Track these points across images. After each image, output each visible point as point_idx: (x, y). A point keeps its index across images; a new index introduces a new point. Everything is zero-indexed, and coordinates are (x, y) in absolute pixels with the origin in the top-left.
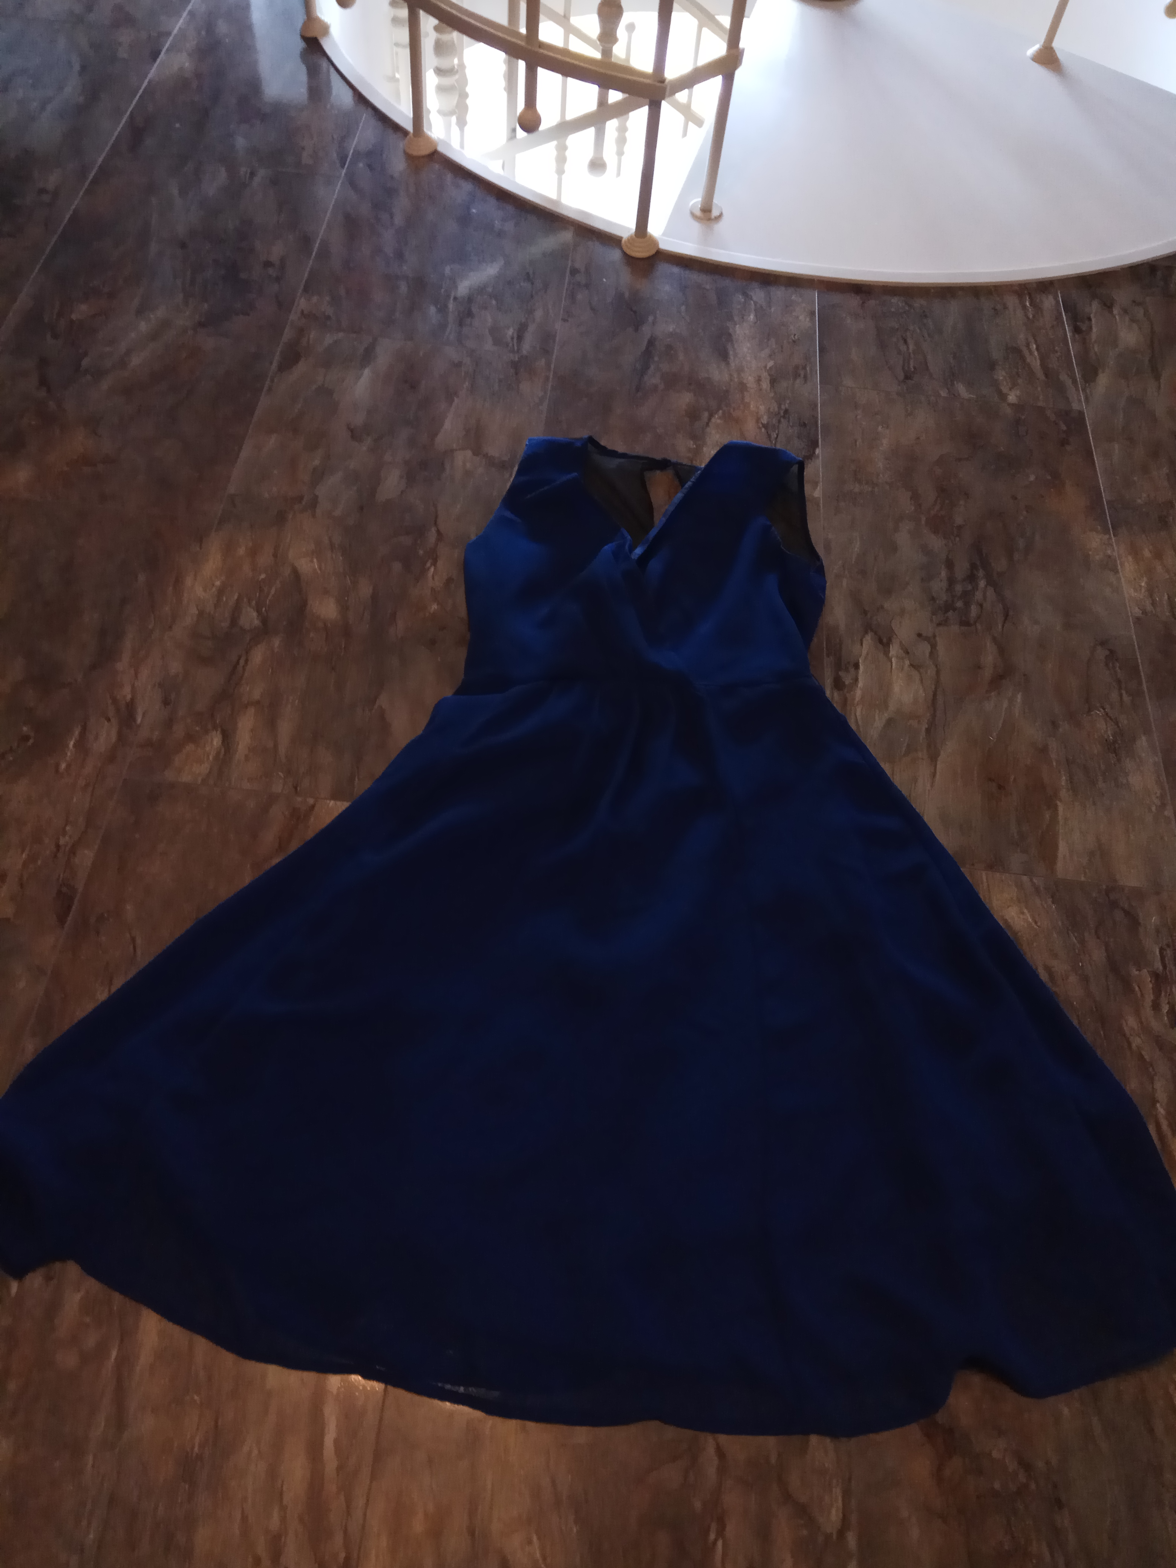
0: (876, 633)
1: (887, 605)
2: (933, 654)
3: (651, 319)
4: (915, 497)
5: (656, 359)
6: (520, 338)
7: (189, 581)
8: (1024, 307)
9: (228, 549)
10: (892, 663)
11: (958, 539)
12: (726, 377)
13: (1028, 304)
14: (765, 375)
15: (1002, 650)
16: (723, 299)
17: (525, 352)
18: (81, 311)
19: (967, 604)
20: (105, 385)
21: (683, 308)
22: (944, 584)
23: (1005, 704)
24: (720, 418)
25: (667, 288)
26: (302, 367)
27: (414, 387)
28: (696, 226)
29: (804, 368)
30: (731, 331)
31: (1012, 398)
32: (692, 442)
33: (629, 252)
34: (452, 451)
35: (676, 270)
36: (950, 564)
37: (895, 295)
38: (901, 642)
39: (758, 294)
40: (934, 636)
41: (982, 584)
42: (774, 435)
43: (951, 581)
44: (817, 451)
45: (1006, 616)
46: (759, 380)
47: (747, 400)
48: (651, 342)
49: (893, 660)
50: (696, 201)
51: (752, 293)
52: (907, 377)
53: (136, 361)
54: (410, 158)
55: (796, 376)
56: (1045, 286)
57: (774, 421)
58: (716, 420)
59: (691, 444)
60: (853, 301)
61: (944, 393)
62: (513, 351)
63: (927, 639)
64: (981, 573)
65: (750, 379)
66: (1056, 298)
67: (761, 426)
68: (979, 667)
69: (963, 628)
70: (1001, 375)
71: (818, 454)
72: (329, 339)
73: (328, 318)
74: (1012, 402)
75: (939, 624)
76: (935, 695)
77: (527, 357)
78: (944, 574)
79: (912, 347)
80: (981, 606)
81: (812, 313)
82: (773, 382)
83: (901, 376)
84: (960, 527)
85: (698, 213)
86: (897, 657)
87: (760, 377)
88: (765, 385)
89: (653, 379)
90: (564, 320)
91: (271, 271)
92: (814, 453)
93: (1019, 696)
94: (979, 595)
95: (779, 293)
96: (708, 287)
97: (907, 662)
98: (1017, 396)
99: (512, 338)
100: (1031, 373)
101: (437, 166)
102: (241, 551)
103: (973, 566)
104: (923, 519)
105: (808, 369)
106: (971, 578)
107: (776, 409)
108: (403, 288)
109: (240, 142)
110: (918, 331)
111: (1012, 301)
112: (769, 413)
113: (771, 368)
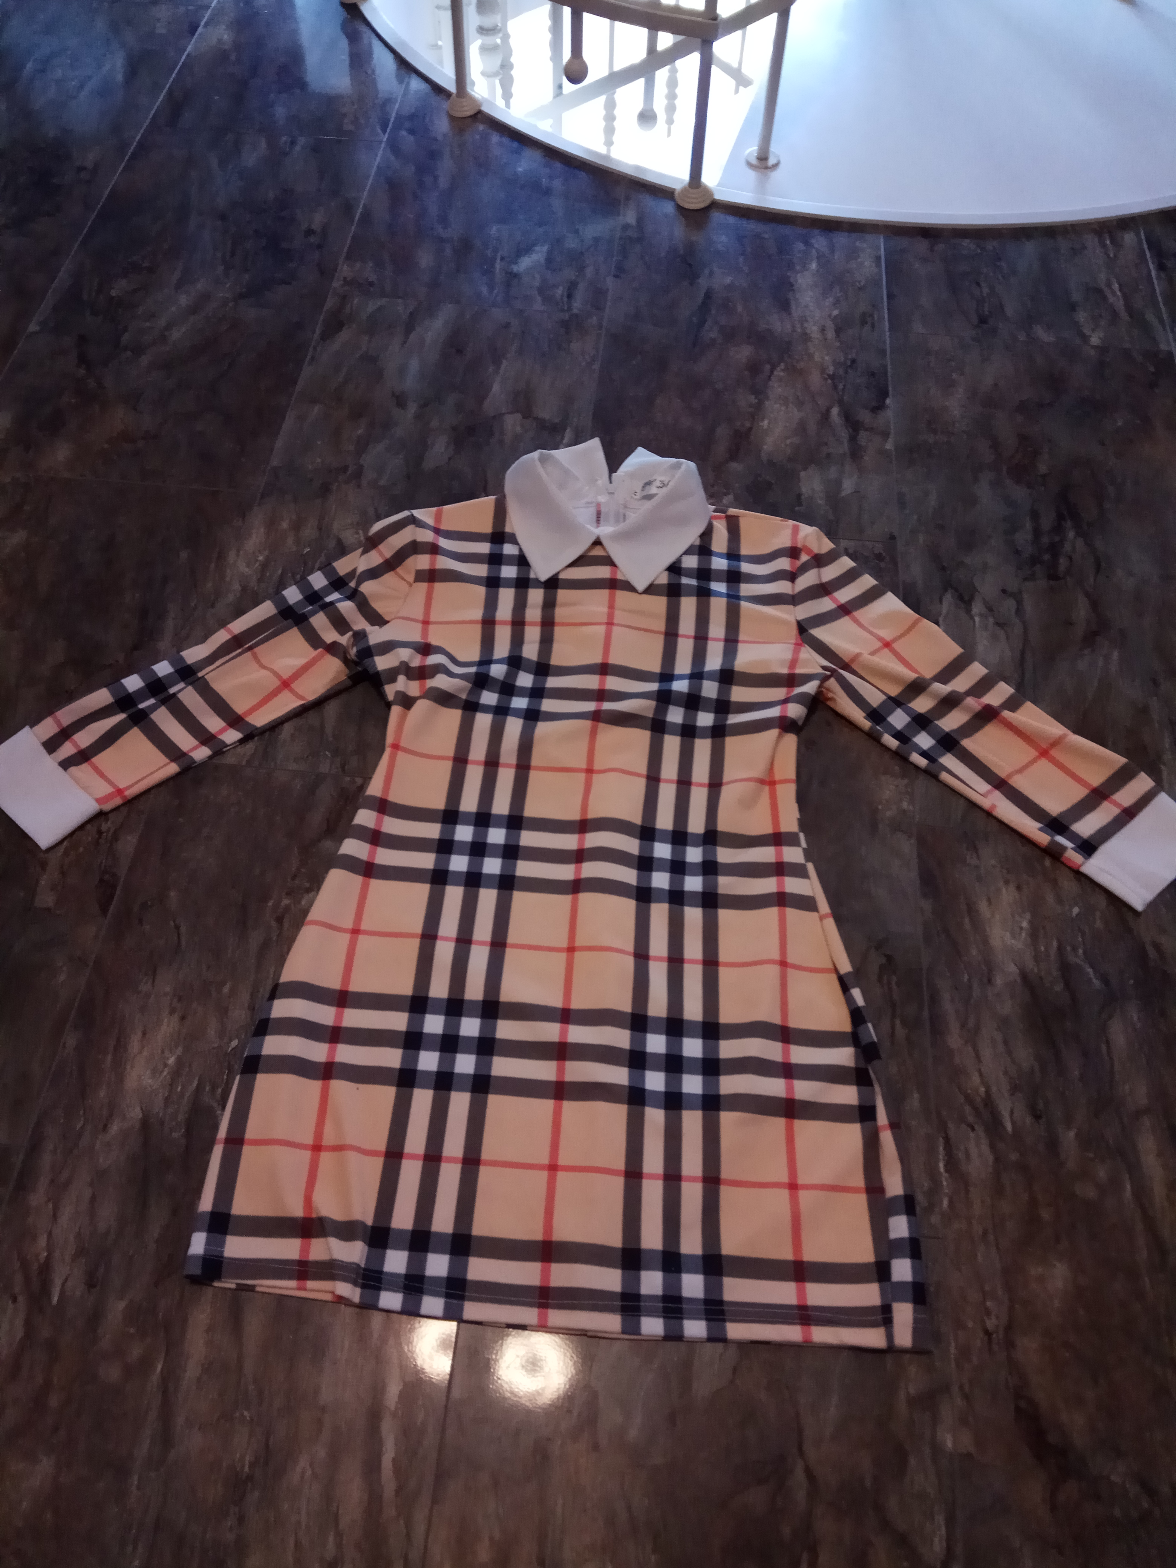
0: (956, 590)
1: (968, 560)
2: (1019, 611)
3: (707, 271)
4: (996, 445)
5: (713, 312)
6: (570, 296)
7: (232, 557)
8: (1104, 246)
9: (271, 524)
10: (974, 621)
11: (1043, 489)
12: (789, 327)
13: (1108, 242)
14: (830, 326)
15: (1095, 605)
16: (783, 246)
17: (575, 311)
18: (119, 288)
19: (1055, 556)
20: (145, 360)
21: (741, 259)
22: (1029, 537)
23: (1101, 663)
24: (783, 370)
25: (724, 238)
26: (344, 335)
27: (459, 351)
28: (752, 175)
29: (872, 316)
30: (792, 280)
31: (1095, 340)
32: (753, 397)
33: (682, 204)
34: (501, 415)
35: (731, 220)
36: (1035, 516)
37: (966, 238)
38: (984, 599)
39: (820, 242)
40: (1020, 592)
41: (1071, 534)
42: (841, 387)
43: (1037, 533)
44: (888, 401)
45: (1098, 568)
46: (823, 330)
47: (812, 350)
48: (708, 295)
49: (977, 619)
50: (752, 150)
51: (813, 241)
52: (983, 320)
53: (176, 335)
54: (452, 119)
55: (863, 322)
56: (1126, 223)
57: (841, 372)
58: (779, 372)
59: (752, 399)
60: (922, 246)
61: (1022, 337)
62: (563, 311)
63: (1012, 595)
64: (1069, 524)
65: (813, 330)
66: (1138, 234)
67: (826, 376)
68: (1069, 623)
69: (1051, 582)
70: (1082, 316)
71: (890, 404)
72: (372, 306)
73: (371, 284)
74: (1096, 344)
75: (1025, 579)
76: (1023, 653)
77: (577, 315)
78: (1028, 525)
79: (986, 291)
80: (1070, 558)
81: (878, 258)
82: (838, 331)
83: (975, 320)
84: (1044, 476)
85: (754, 161)
86: (981, 615)
87: (824, 326)
88: (831, 334)
89: (711, 333)
90: (616, 276)
91: (312, 239)
92: (884, 403)
93: (1115, 655)
94: (1067, 547)
95: (842, 239)
96: (766, 236)
97: (991, 620)
98: (1100, 339)
99: (562, 296)
100: (1115, 315)
101: (481, 127)
102: (285, 525)
103: (1060, 517)
104: (1005, 469)
105: (876, 316)
106: (1058, 529)
107: (842, 359)
108: (448, 251)
109: (280, 112)
110: (992, 274)
111: (1091, 241)
112: (835, 363)
113: (836, 317)
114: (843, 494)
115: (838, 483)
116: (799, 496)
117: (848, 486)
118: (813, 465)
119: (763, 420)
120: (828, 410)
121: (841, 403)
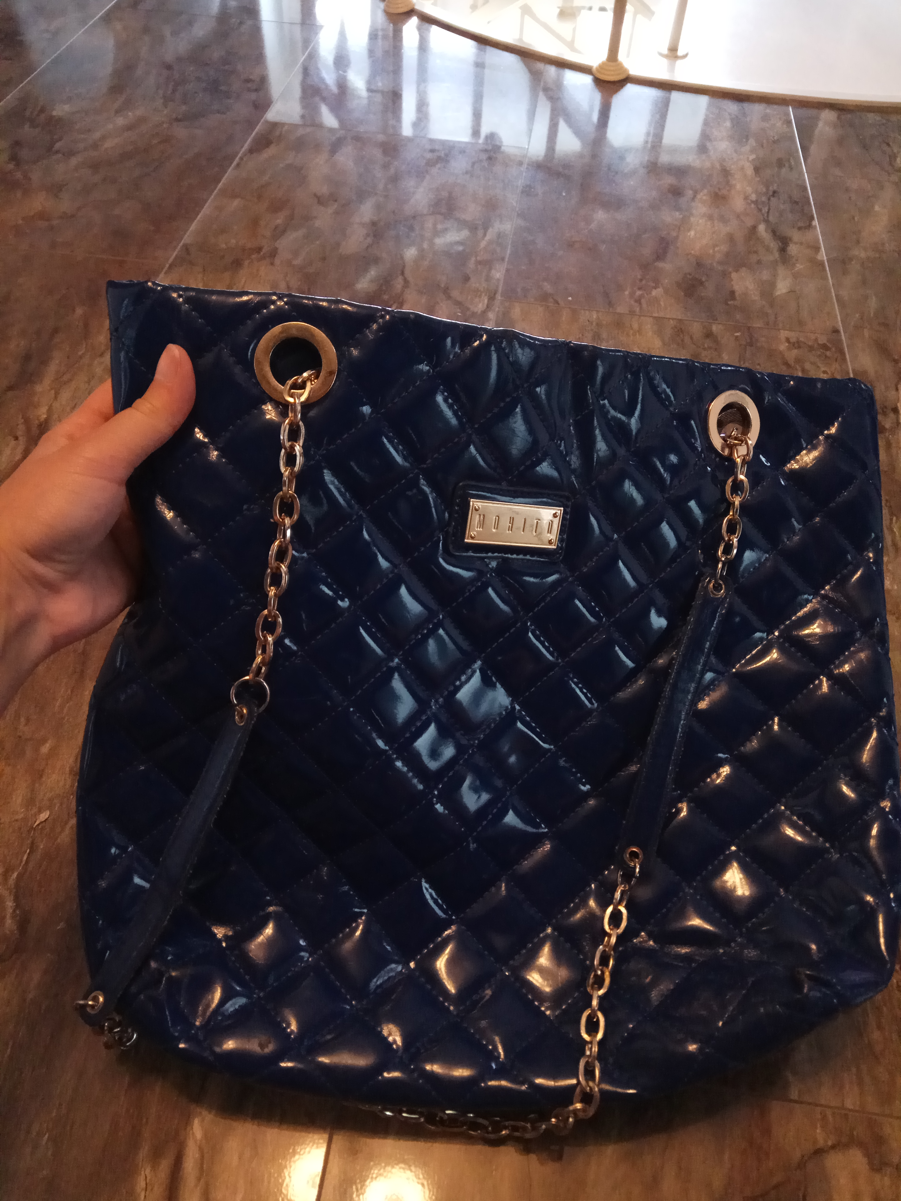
14: (749, 166)
18: (63, 109)
20: (74, 161)
26: (272, 150)
28: (664, 62)
29: (788, 161)
32: (677, 213)
33: (599, 76)
34: (422, 216)
42: (765, 210)
44: (813, 223)
46: (742, 168)
47: (732, 183)
50: (663, 44)
52: (896, 170)
53: (108, 145)
54: (388, 14)
55: (781, 165)
57: (764, 199)
59: (677, 215)
60: (828, 115)
65: (732, 169)
67: (750, 202)
71: (815, 226)
72: (301, 131)
77: (499, 147)
79: (896, 149)
81: (789, 121)
82: (757, 170)
83: (890, 169)
85: (665, 51)
87: (743, 166)
88: (750, 172)
91: (249, 85)
92: (809, 224)
105: (792, 161)
107: (764, 190)
112: (756, 192)
113: (753, 160)
114: (778, 293)
115: (772, 285)
116: (732, 293)
117: (782, 287)
118: (744, 269)
119: (689, 230)
120: (754, 228)
121: (767, 221)
